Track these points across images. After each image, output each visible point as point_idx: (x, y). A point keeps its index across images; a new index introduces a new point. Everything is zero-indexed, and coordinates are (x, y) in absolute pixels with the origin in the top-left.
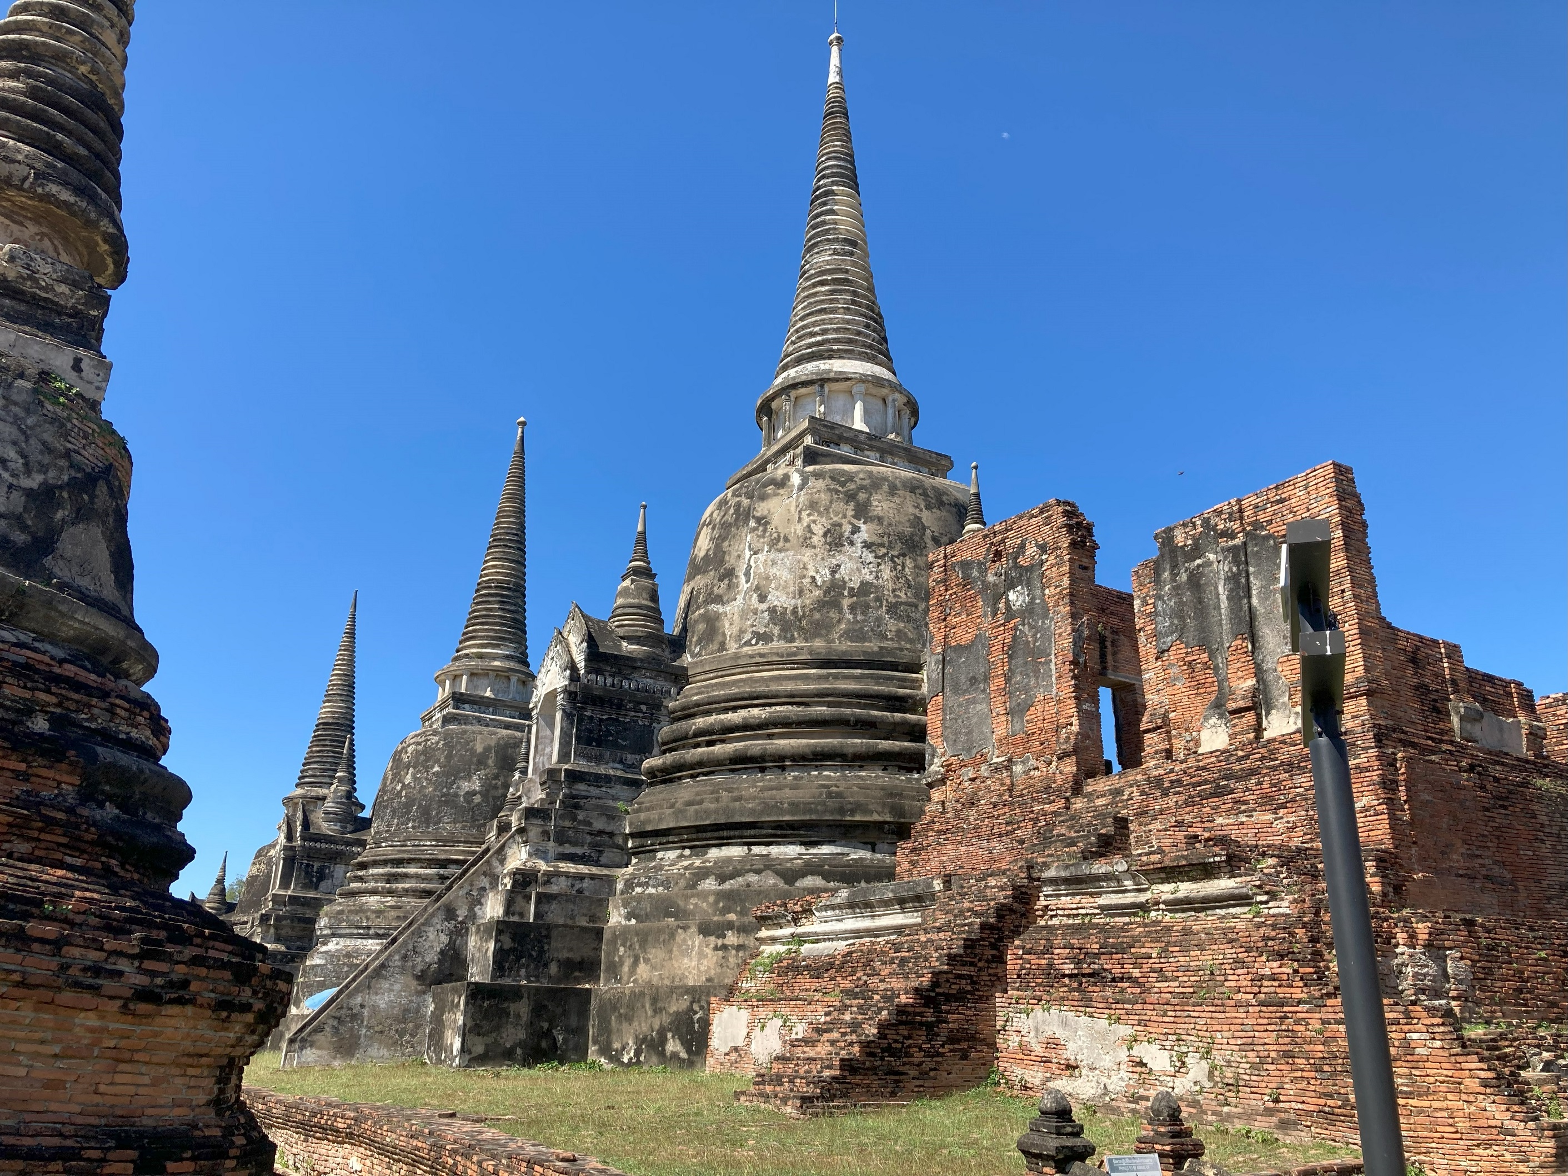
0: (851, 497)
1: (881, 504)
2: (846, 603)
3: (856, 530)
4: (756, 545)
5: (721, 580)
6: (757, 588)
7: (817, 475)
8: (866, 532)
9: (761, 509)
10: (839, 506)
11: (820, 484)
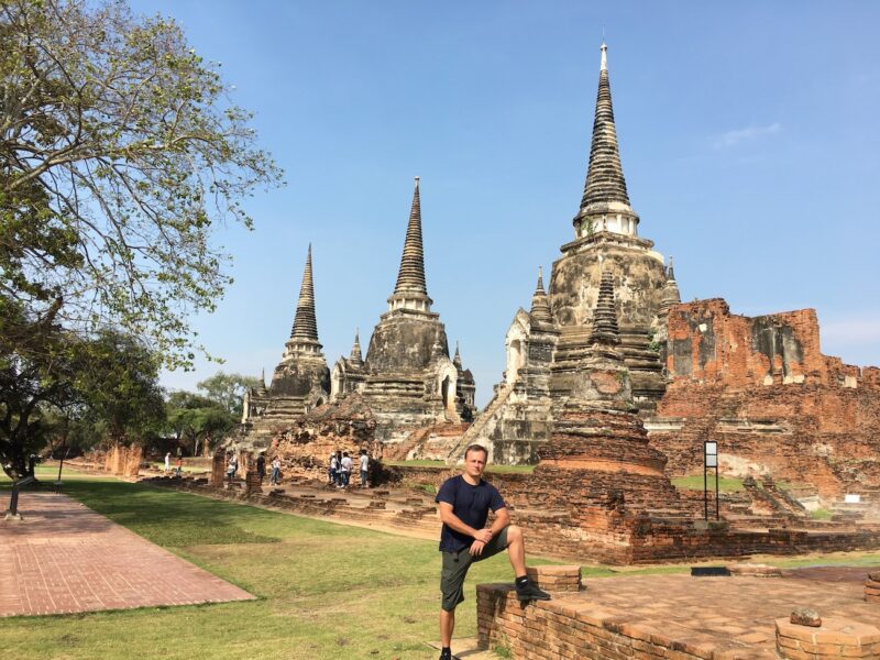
0: (622, 266)
1: (633, 269)
2: (622, 308)
3: (624, 280)
4: (586, 284)
5: (572, 297)
6: (588, 302)
7: (609, 257)
8: (629, 280)
9: (587, 270)
10: (618, 270)
11: (610, 261)
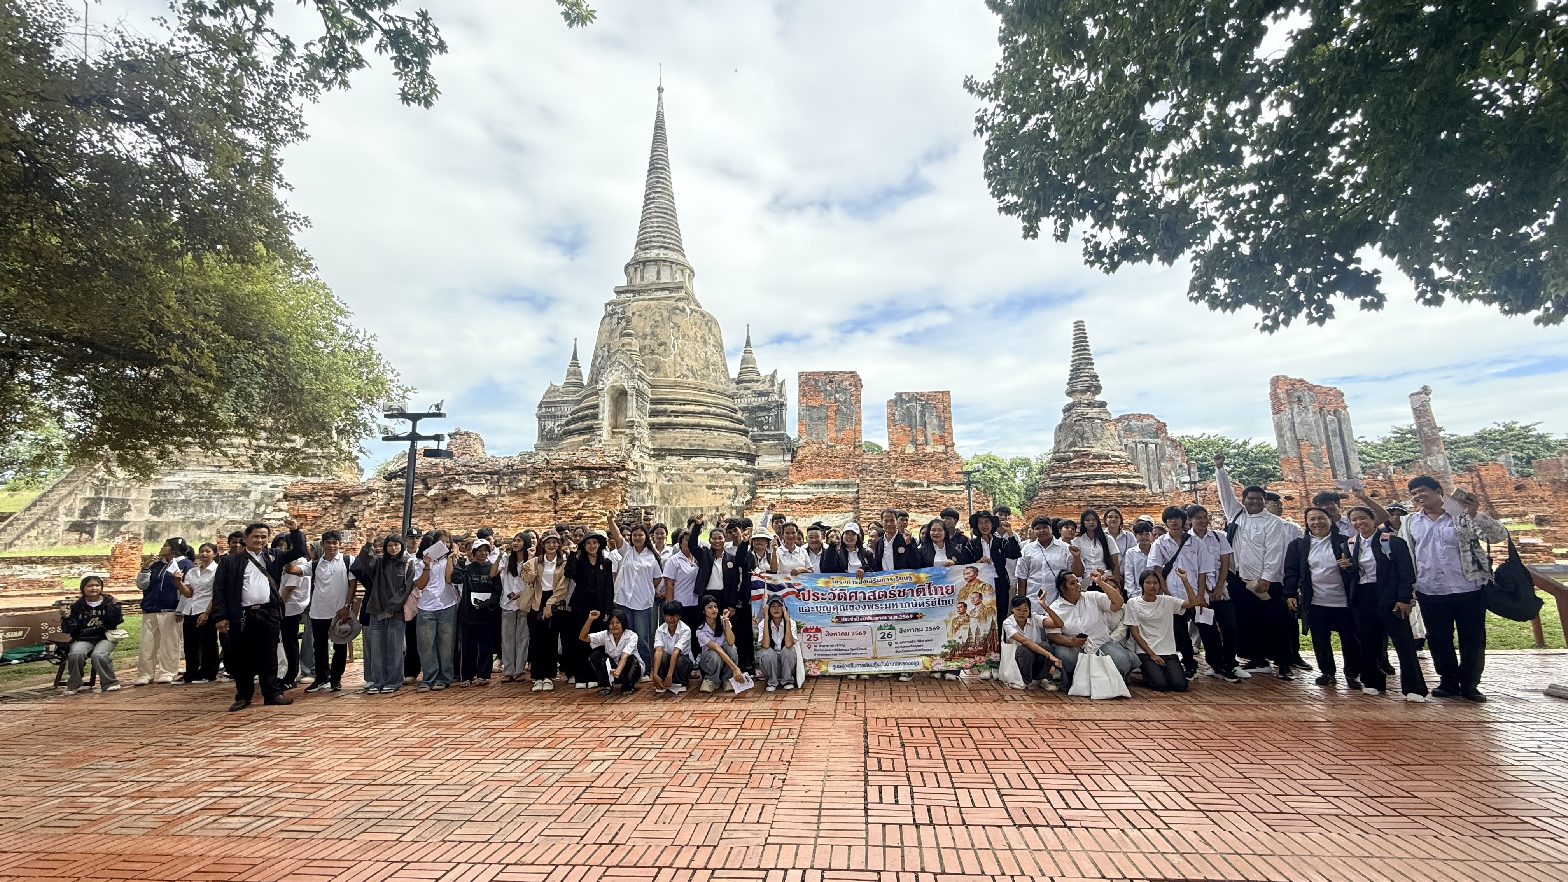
0: (706, 324)
1: (714, 330)
3: (710, 338)
4: (676, 335)
5: (661, 345)
6: (678, 354)
7: (694, 310)
10: (704, 326)
11: (697, 315)
